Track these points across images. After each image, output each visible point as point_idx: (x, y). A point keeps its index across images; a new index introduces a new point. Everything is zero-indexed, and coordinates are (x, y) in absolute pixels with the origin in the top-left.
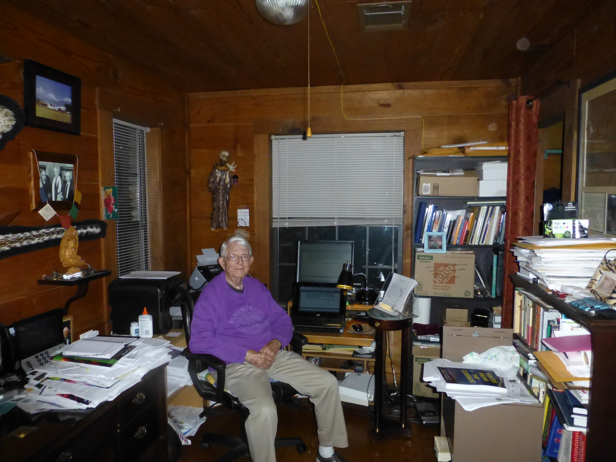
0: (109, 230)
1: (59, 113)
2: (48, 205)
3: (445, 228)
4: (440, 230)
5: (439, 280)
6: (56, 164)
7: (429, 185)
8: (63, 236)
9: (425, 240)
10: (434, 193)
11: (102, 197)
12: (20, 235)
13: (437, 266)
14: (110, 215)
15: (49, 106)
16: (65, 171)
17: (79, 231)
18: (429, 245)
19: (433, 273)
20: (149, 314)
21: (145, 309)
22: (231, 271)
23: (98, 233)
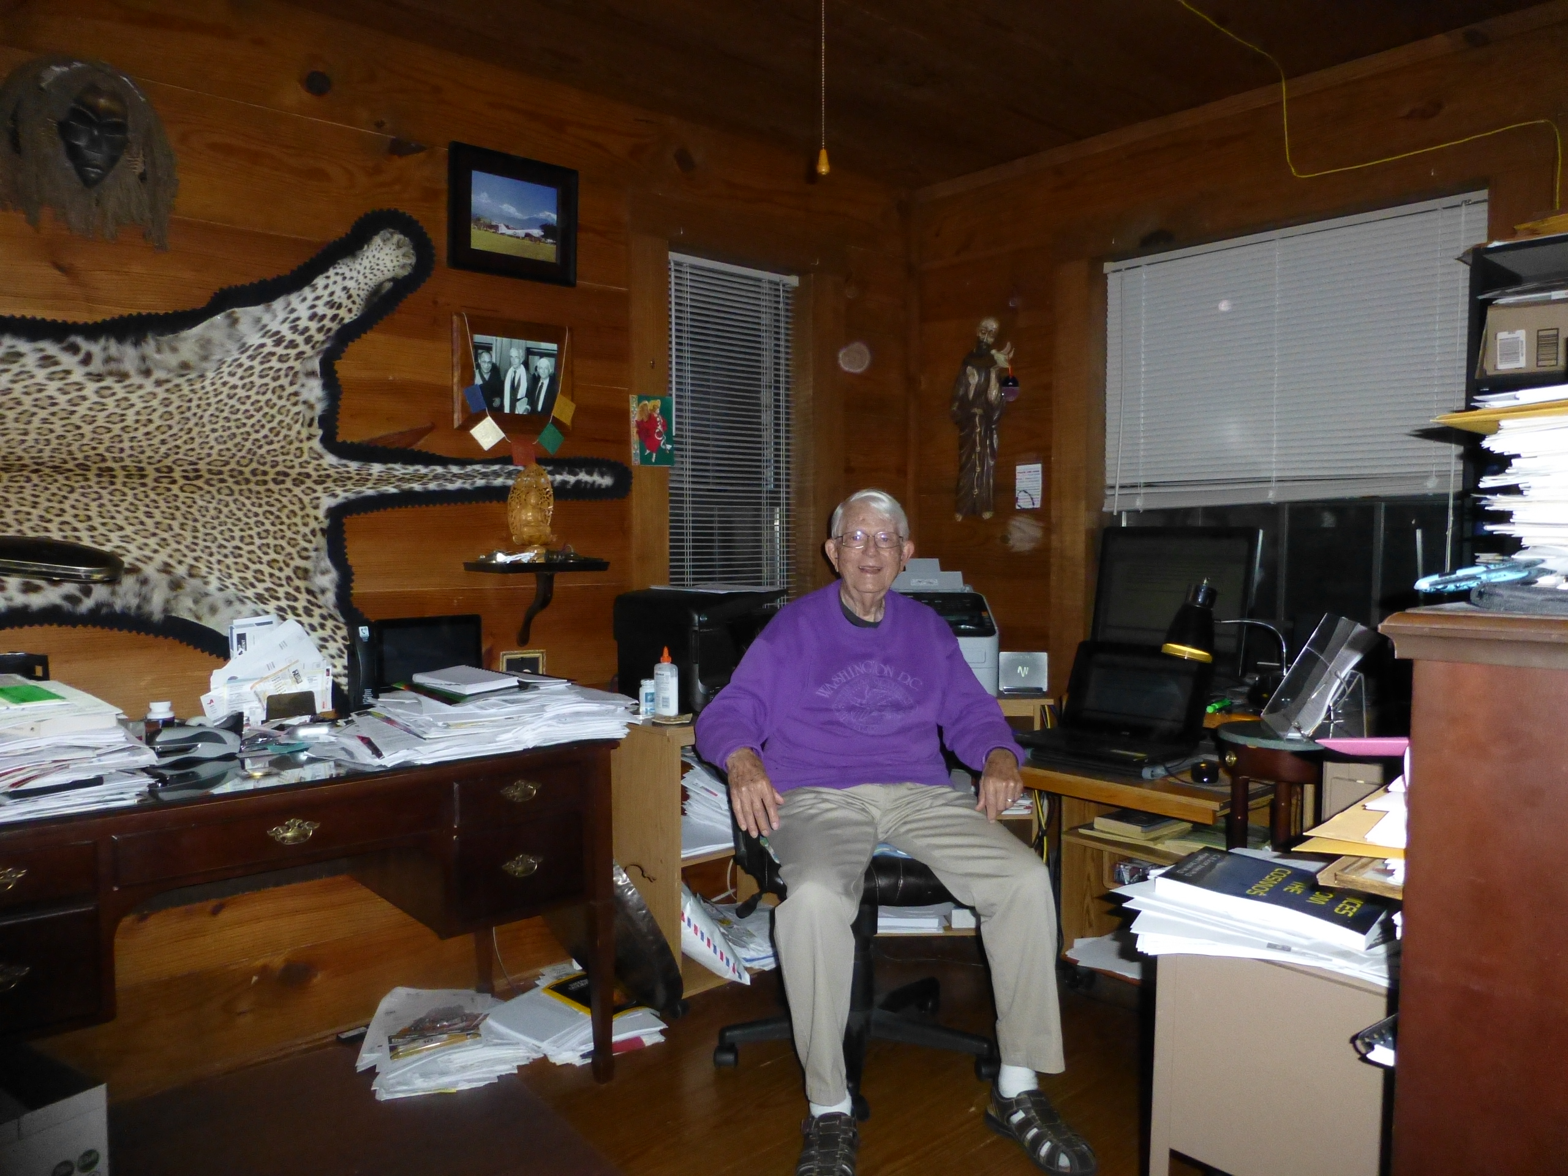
1: (527, 242)
6: (516, 341)
7: (1521, 334)
8: (518, 483)
10: (1540, 363)
11: (633, 415)
14: (650, 455)
16: (537, 358)
20: (672, 662)
21: (666, 650)
22: (850, 572)
23: (607, 488)
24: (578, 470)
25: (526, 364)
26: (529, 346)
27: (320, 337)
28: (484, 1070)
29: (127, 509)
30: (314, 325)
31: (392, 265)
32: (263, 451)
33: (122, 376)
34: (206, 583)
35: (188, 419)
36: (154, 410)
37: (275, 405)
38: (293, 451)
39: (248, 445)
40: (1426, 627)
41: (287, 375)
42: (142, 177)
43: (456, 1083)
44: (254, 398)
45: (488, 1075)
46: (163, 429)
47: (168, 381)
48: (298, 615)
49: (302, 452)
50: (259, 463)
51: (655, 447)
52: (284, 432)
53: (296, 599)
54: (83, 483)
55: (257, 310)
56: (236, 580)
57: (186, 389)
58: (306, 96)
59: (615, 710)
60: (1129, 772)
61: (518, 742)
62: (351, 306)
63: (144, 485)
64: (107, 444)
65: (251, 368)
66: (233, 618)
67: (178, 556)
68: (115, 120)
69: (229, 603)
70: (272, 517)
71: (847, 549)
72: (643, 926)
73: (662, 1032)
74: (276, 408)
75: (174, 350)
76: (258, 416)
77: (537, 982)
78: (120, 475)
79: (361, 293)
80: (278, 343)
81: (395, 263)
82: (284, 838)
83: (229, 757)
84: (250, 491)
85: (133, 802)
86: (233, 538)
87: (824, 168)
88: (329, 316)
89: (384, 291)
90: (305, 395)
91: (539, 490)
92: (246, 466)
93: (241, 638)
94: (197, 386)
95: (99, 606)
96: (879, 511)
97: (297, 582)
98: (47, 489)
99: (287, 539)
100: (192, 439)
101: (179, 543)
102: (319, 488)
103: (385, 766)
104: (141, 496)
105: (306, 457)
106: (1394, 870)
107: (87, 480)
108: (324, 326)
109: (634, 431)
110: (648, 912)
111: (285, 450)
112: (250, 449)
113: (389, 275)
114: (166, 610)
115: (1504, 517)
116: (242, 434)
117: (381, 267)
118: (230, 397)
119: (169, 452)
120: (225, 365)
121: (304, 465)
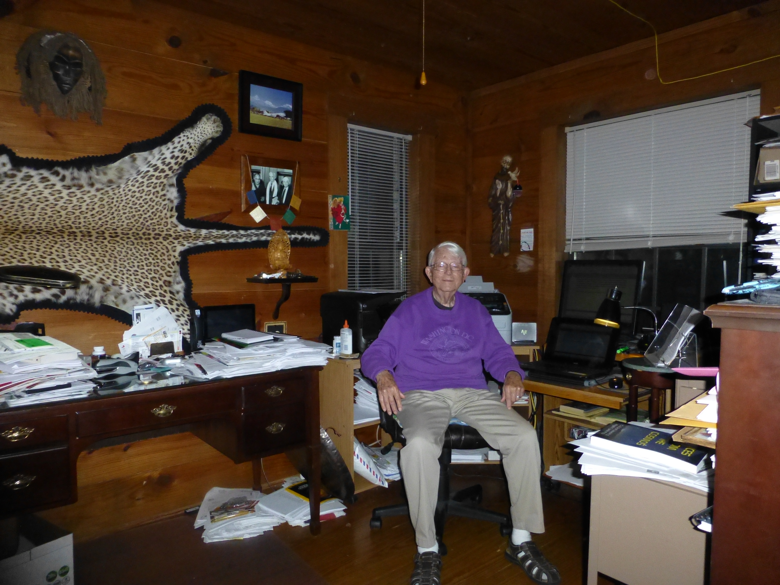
1: (278, 119)
6: (272, 169)
7: (777, 162)
8: (273, 239)
11: (330, 205)
14: (338, 225)
16: (282, 177)
20: (349, 328)
21: (346, 322)
22: (438, 282)
23: (317, 241)
24: (302, 232)
25: (277, 180)
26: (278, 171)
27: (176, 167)
28: (257, 528)
29: (83, 252)
30: (173, 161)
31: (211, 131)
32: (148, 223)
33: (80, 187)
34: (121, 288)
35: (112, 208)
36: (96, 203)
37: (154, 201)
38: (163, 223)
39: (141, 220)
40: (728, 312)
41: (160, 186)
42: (90, 89)
43: (243, 535)
44: (144, 197)
45: (258, 531)
46: (100, 213)
47: (102, 189)
48: (166, 304)
49: (167, 224)
50: (146, 229)
51: (341, 220)
52: (159, 214)
53: (165, 296)
54: (61, 239)
55: (145, 154)
56: (135, 287)
57: (111, 193)
58: (169, 48)
59: (321, 352)
60: (578, 383)
61: (273, 367)
62: (191, 151)
63: (90, 240)
64: (73, 220)
65: (143, 182)
66: (134, 306)
67: (107, 275)
68: (78, 61)
69: (132, 298)
70: (152, 256)
71: (436, 272)
72: (335, 458)
73: (344, 511)
74: (155, 202)
75: (105, 174)
76: (146, 206)
77: (283, 485)
78: (79, 235)
79: (196, 145)
80: (155, 170)
81: (213, 130)
82: (159, 414)
83: (133, 374)
84: (142, 243)
85: (85, 396)
86: (134, 266)
87: (424, 82)
88: (181, 157)
89: (207, 144)
90: (169, 196)
91: (283, 242)
92: (140, 231)
93: (138, 315)
94: (116, 191)
95: (69, 299)
96: (453, 252)
97: (165, 288)
98: (44, 242)
99: (160, 267)
100: (114, 217)
101: (107, 268)
102: (176, 242)
103: (208, 379)
104: (89, 246)
105: (169, 226)
106: (711, 434)
107: (63, 238)
108: (178, 162)
109: (330, 213)
110: (338, 451)
111: (159, 223)
112: (142, 223)
113: (210, 136)
114: (101, 302)
115: (768, 256)
116: (138, 215)
117: (206, 132)
118: (133, 197)
119: (103, 224)
120: (130, 181)
121: (168, 230)
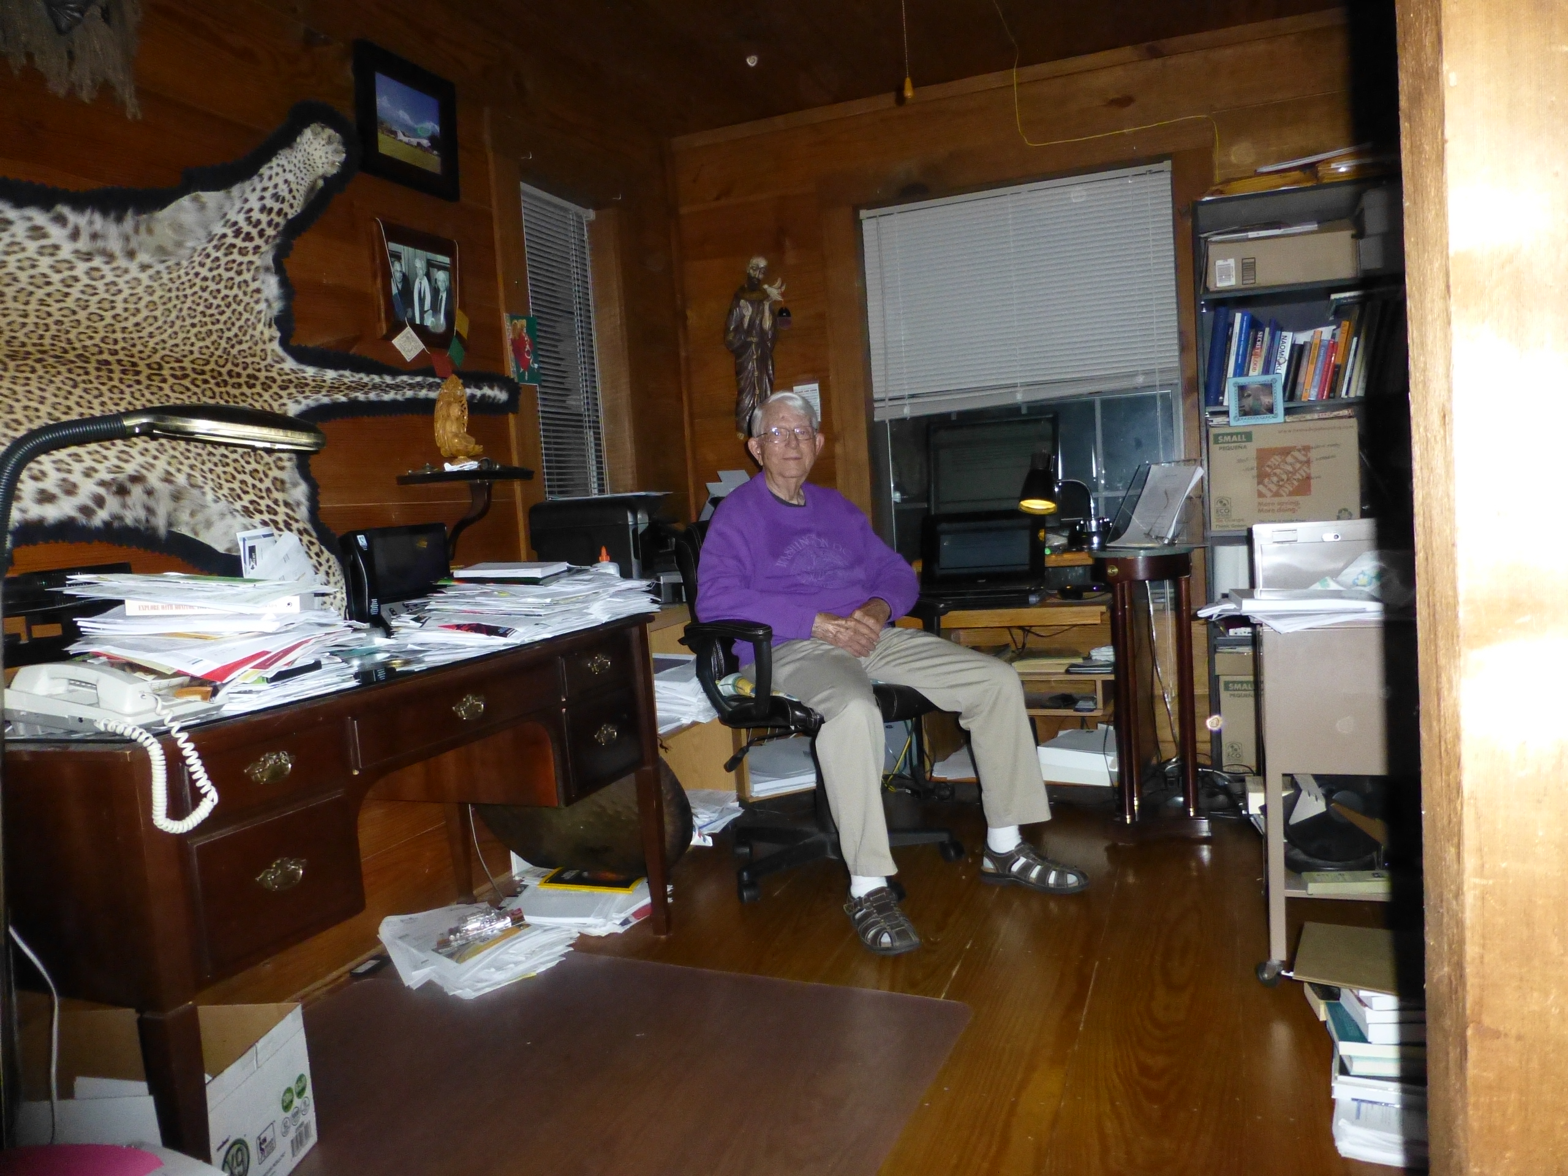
0: (522, 398)
1: (419, 152)
2: (408, 330)
3: (1280, 364)
4: (1267, 369)
5: (1270, 490)
6: (419, 252)
7: (1231, 262)
8: (440, 394)
9: (1230, 399)
10: (1247, 282)
11: (507, 334)
12: (366, 379)
13: (1263, 455)
14: (524, 373)
15: (401, 136)
16: (436, 270)
17: (469, 391)
18: (1240, 407)
19: (1255, 472)
20: (611, 561)
21: (604, 550)
23: (504, 403)
24: (480, 384)
25: (428, 275)
27: (270, 232)
30: (264, 218)
31: (323, 161)
32: (234, 352)
33: (109, 257)
34: (204, 493)
35: (170, 311)
36: (140, 299)
37: (241, 301)
38: (259, 353)
39: (223, 343)
43: (535, 967)
44: (224, 292)
46: (149, 320)
47: (149, 266)
48: (281, 530)
50: (233, 363)
53: (276, 513)
54: (85, 377)
55: (215, 196)
56: (225, 491)
57: (165, 277)
62: (292, 201)
63: (138, 382)
64: (102, 334)
65: (217, 259)
67: (175, 463)
69: (223, 515)
71: (771, 445)
74: (243, 304)
76: (229, 312)
77: (523, 884)
79: (300, 189)
80: (237, 233)
81: (325, 160)
84: (228, 393)
88: (276, 210)
89: (319, 189)
90: (265, 292)
92: (223, 366)
93: (252, 550)
94: (174, 275)
95: (112, 519)
97: (276, 494)
98: (51, 382)
100: (176, 333)
101: (175, 449)
102: (284, 393)
104: (137, 395)
105: (269, 360)
107: (87, 373)
108: (272, 220)
111: (252, 352)
112: (225, 348)
113: (320, 172)
116: (217, 331)
117: (313, 163)
118: (204, 289)
119: (157, 347)
120: (196, 254)
121: (269, 368)
